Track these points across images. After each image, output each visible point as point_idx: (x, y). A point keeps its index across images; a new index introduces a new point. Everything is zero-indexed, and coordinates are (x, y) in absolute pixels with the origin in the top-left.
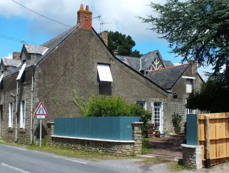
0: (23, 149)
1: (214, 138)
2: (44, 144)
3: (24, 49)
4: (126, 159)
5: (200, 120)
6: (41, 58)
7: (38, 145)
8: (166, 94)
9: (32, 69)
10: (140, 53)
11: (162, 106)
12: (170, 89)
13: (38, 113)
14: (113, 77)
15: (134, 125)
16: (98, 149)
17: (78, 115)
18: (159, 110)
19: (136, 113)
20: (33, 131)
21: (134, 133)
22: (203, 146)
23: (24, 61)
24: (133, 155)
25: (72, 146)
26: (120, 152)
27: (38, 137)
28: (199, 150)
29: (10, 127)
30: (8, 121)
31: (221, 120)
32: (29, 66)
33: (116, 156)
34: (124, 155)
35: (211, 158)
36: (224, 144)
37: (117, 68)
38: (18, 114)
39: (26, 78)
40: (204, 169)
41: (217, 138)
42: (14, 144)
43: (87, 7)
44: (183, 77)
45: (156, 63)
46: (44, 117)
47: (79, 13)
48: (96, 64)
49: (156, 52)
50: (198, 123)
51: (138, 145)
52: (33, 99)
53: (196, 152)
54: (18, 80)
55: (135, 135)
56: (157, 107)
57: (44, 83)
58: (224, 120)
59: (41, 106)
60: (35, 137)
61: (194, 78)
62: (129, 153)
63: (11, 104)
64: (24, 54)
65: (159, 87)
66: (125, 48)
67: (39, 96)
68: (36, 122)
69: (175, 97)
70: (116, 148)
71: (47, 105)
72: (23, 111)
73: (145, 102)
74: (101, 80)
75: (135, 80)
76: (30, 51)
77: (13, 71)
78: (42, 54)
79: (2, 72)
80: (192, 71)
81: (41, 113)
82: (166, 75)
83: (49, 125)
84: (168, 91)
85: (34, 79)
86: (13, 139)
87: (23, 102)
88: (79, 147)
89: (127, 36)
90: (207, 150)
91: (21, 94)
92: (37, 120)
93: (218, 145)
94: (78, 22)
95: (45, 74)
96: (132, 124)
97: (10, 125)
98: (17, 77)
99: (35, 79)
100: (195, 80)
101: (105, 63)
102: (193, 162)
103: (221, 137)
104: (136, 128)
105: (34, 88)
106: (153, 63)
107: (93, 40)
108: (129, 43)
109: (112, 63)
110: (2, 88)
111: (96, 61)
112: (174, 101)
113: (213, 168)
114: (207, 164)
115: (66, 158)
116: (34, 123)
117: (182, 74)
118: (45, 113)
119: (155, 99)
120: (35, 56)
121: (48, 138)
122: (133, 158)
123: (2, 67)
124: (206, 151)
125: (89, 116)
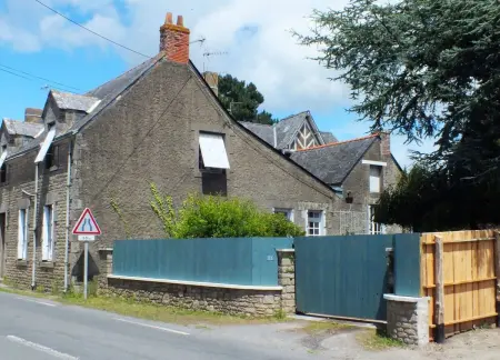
0: (49, 302)
1: (451, 282)
2: (92, 294)
3: (51, 101)
4: (266, 323)
5: (425, 246)
6: (86, 119)
7: (81, 295)
8: (331, 194)
9: (67, 140)
10: (273, 118)
11: (324, 217)
12: (339, 185)
13: (79, 230)
14: (229, 160)
15: (280, 256)
16: (206, 303)
17: (161, 235)
18: (317, 225)
19: (277, 232)
20: (69, 265)
21: (280, 271)
22: (430, 298)
23: (51, 125)
24: (279, 316)
25: (152, 296)
26: (253, 310)
27: (80, 279)
28: (424, 306)
29: (20, 257)
30: (16, 245)
31: (463, 245)
32: (60, 134)
33: (243, 317)
34: (260, 316)
35: (446, 323)
36: (469, 293)
37: (238, 142)
38: (38, 232)
39: (56, 158)
40: (434, 344)
41: (457, 282)
42: (30, 292)
43: (180, 19)
44: (364, 162)
45: (305, 136)
46: (92, 238)
47: (163, 30)
48: (197, 132)
49: (304, 115)
50: (421, 251)
51: (289, 296)
52: (70, 202)
53: (417, 311)
54: (39, 163)
55: (283, 275)
56: (314, 220)
57: (93, 169)
58: (470, 245)
59: (87, 216)
60: (74, 278)
61: (384, 164)
62: (271, 311)
63: (24, 211)
64: (50, 110)
65: (318, 180)
66: (244, 107)
67: (82, 195)
68: (75, 248)
69: (349, 200)
70: (243, 301)
71: (98, 214)
72: (49, 226)
73: (290, 209)
74: (206, 165)
75: (272, 167)
76: (63, 103)
77: (27, 145)
78: (89, 111)
79: (5, 147)
80: (382, 150)
81: (87, 229)
82: (329, 158)
83: (103, 254)
84: (337, 189)
85: (72, 162)
86: (26, 282)
87: (50, 207)
88: (166, 298)
89: (247, 83)
90: (438, 306)
91: (45, 191)
92: (78, 244)
93: (457, 295)
94: (161, 49)
95: (94, 150)
96: (278, 252)
97: (21, 253)
98: (35, 157)
99: (75, 162)
100: (387, 168)
101: (214, 131)
102: (410, 331)
103: (464, 281)
104: (286, 261)
105: (71, 180)
106: (299, 135)
107: (191, 85)
108: (252, 98)
109: (228, 132)
110: (4, 180)
111: (197, 127)
112: (347, 209)
113: (450, 342)
114: (438, 334)
115: (142, 323)
116: (73, 250)
117: (362, 157)
118: (95, 230)
119: (310, 204)
120: (74, 115)
121: (100, 280)
122: (280, 322)
123: (3, 136)
124: (436, 307)
125: (185, 236)
